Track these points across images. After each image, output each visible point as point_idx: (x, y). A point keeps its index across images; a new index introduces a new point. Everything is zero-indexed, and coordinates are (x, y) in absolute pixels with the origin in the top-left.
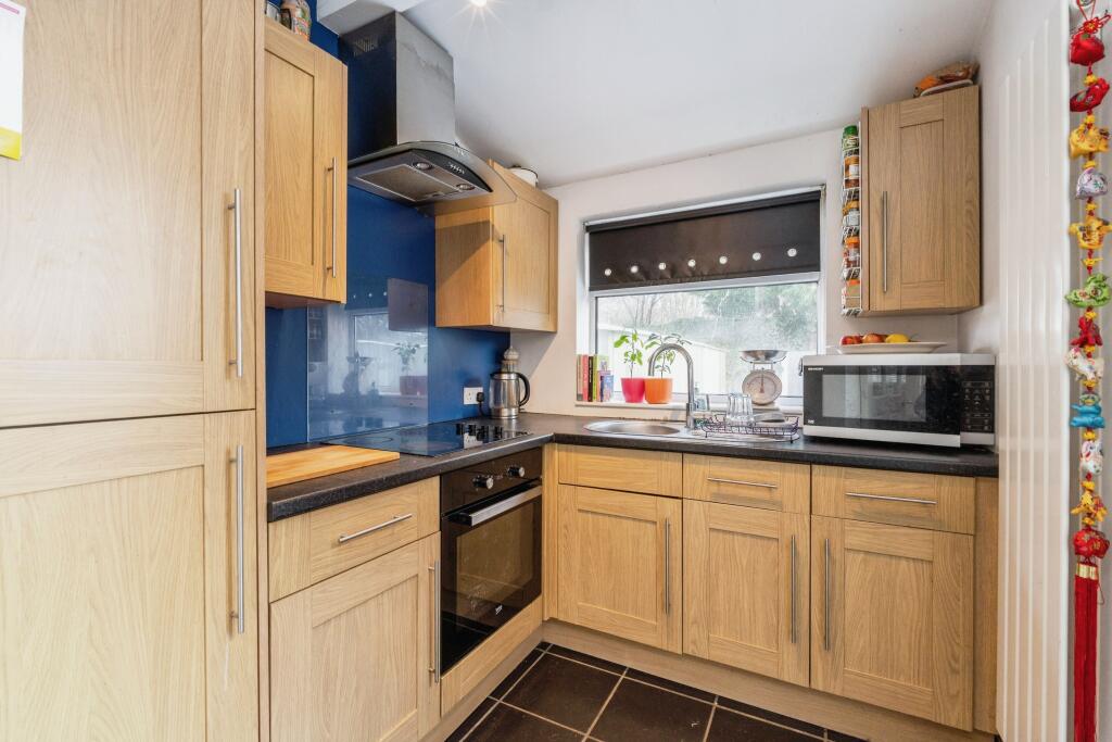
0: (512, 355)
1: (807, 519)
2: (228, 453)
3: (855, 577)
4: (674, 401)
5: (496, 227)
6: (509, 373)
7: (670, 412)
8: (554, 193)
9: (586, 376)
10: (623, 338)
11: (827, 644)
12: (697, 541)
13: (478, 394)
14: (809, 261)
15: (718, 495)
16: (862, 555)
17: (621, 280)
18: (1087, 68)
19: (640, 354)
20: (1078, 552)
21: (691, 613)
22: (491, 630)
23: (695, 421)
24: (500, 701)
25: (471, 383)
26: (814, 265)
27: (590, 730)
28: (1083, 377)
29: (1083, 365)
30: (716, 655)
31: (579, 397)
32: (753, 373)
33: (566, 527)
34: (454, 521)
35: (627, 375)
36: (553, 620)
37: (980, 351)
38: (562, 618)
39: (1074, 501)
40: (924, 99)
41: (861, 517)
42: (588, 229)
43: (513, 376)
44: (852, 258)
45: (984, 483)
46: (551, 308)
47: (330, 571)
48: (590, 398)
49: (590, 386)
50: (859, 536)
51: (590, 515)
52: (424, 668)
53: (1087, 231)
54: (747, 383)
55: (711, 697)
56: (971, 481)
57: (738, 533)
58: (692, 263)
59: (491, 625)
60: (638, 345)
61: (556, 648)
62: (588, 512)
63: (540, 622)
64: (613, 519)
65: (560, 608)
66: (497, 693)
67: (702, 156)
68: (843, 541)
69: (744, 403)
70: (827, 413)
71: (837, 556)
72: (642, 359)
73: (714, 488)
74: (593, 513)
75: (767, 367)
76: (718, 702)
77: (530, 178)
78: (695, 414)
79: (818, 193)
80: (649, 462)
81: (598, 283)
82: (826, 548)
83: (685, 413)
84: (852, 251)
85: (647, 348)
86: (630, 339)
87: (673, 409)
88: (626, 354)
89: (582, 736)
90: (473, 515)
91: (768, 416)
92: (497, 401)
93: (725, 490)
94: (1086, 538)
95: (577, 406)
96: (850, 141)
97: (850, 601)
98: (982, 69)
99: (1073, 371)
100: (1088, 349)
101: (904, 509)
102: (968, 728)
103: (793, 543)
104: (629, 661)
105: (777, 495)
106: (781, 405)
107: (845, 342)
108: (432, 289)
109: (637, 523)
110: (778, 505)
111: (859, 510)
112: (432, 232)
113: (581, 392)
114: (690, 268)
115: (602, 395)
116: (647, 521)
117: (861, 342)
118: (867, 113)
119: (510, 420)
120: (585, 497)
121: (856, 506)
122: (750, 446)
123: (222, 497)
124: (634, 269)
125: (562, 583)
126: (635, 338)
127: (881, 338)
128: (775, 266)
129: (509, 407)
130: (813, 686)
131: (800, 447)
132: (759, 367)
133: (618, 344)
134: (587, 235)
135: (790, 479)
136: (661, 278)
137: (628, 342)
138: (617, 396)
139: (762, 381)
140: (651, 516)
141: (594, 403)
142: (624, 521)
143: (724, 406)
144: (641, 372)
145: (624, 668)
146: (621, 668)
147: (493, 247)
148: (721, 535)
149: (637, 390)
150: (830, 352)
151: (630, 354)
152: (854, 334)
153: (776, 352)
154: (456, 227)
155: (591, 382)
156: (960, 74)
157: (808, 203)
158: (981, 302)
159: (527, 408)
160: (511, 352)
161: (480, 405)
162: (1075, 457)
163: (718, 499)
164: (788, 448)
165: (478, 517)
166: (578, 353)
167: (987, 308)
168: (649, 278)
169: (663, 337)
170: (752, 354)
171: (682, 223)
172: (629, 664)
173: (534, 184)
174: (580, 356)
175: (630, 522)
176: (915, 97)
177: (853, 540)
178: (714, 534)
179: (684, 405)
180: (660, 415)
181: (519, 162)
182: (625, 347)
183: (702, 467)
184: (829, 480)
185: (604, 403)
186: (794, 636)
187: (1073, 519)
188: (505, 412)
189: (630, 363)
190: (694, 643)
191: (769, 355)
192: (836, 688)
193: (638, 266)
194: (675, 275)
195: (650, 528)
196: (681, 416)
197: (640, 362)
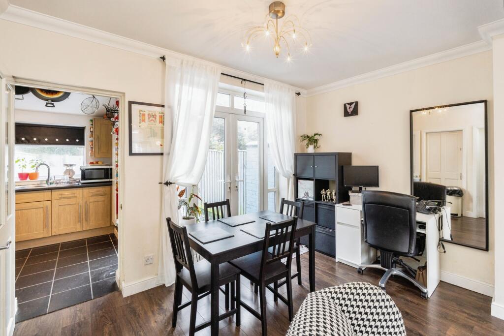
1: (82, 198)
3: (92, 207)
4: (41, 178)
11: (86, 220)
12: (55, 209)
14: (82, 143)
15: (61, 198)
16: (93, 203)
17: (28, 142)
19: (26, 166)
20: (117, 191)
21: (54, 225)
26: (83, 145)
29: (117, 170)
30: (61, 233)
32: (67, 170)
37: (110, 165)
39: (116, 185)
40: (105, 120)
41: (92, 196)
44: (92, 147)
50: (92, 199)
54: (65, 173)
55: (59, 243)
56: (108, 186)
57: (66, 205)
58: (46, 139)
60: (24, 162)
64: (28, 210)
68: (89, 201)
70: (86, 178)
71: (88, 204)
73: (60, 196)
75: (71, 168)
78: (50, 182)
79: (84, 128)
82: (86, 203)
84: (92, 145)
85: (30, 163)
86: (22, 161)
87: (41, 181)
88: (20, 165)
93: (63, 196)
96: (91, 123)
97: (91, 212)
100: (117, 168)
101: (100, 193)
102: (110, 226)
103: (79, 203)
105: (75, 195)
106: (75, 177)
107: (90, 163)
109: (37, 209)
110: (76, 197)
114: (46, 141)
116: (40, 208)
117: (93, 163)
118: (95, 119)
121: (91, 194)
122: (69, 186)
124: (35, 139)
127: (97, 163)
128: (73, 143)
130: (84, 230)
131: (80, 185)
132: (68, 168)
135: (79, 192)
136: (35, 142)
137: (20, 161)
139: (70, 172)
140: (42, 206)
142: (32, 210)
143: (60, 178)
144: (29, 170)
146: (30, 249)
148: (62, 206)
149: (24, 176)
150: (87, 166)
151: (22, 165)
157: (81, 130)
164: (78, 185)
170: (67, 165)
172: (32, 247)
175: (34, 209)
177: (91, 200)
178: (60, 206)
179: (46, 179)
180: (36, 183)
182: (20, 163)
183: (57, 192)
184: (86, 190)
186: (79, 221)
187: (116, 187)
189: (21, 168)
190: (54, 232)
191: (71, 165)
192: (88, 228)
193: (25, 138)
194: (40, 142)
195: (42, 209)
196: (45, 182)
197: (25, 168)
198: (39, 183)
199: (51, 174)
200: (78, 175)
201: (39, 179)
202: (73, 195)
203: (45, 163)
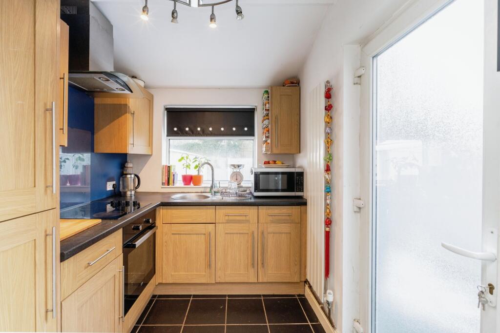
0: (130, 165)
1: (257, 224)
2: (46, 231)
3: (271, 241)
4: (205, 184)
5: (130, 107)
6: (131, 174)
7: (203, 189)
8: (152, 91)
9: (167, 174)
10: (183, 158)
11: (263, 265)
12: (221, 239)
13: (114, 185)
14: (251, 133)
15: (228, 220)
16: (272, 234)
17: (181, 133)
18: (328, 100)
19: (190, 165)
20: (326, 224)
21: (219, 265)
22: (137, 297)
23: (215, 192)
24: (141, 325)
25: (110, 180)
26: (253, 135)
27: (184, 323)
28: (327, 179)
29: (327, 176)
30: (228, 280)
31: (163, 184)
32: (234, 172)
33: (166, 242)
34: (128, 247)
35: (185, 174)
36: (160, 284)
37: (299, 167)
38: (164, 282)
39: (325, 212)
40: (286, 87)
41: (272, 222)
42: (167, 109)
43: (133, 176)
44: (267, 135)
45: (303, 207)
46: (150, 144)
47: (84, 281)
48: (168, 184)
49: (169, 179)
50: (272, 228)
51: (177, 235)
52: (117, 317)
53: (328, 141)
54: (232, 177)
55: (225, 296)
56: (299, 207)
57: (235, 233)
58: (211, 129)
59: (137, 294)
60: (188, 161)
61: (160, 296)
62: (176, 234)
63: (155, 286)
64: (188, 235)
65: (163, 278)
66: (139, 322)
67: (216, 88)
68: (267, 231)
69: (234, 185)
70: (261, 188)
71: (266, 236)
72: (190, 167)
73: (227, 218)
74: (178, 234)
75: (238, 170)
76: (228, 297)
77: (142, 84)
78: (215, 189)
79: (254, 109)
80: (202, 210)
81: (171, 133)
82: (262, 233)
83: (209, 189)
84: (267, 133)
85: (193, 162)
86: (185, 159)
87: (205, 188)
88: (183, 165)
89: (182, 326)
90: (136, 243)
91: (242, 189)
92: (124, 188)
93: (231, 218)
94: (328, 220)
95: (162, 188)
96: (266, 96)
97: (269, 251)
98: (301, 82)
99: (325, 177)
100: (328, 172)
101: (284, 218)
102: (299, 281)
103: (253, 233)
104: (193, 292)
105: (248, 218)
106: (243, 184)
107: (265, 163)
108: (93, 134)
109: (197, 235)
110: (248, 221)
111: (272, 219)
112: (93, 105)
113: (164, 182)
114: (210, 131)
115: (174, 183)
116: (201, 234)
117: (269, 163)
118: (271, 87)
119: (131, 196)
120: (175, 228)
121: (271, 218)
122: (237, 201)
123: (43, 253)
124: (187, 129)
125: (164, 266)
126: (187, 158)
127: (275, 162)
128: (240, 133)
129: (131, 191)
130: (259, 281)
131: (253, 200)
132: (235, 170)
133: (180, 160)
134: (166, 112)
135: (251, 211)
136: (198, 134)
137: (184, 159)
138: (179, 183)
139: (237, 177)
140: (203, 232)
141: (170, 186)
142: (192, 235)
143: (226, 185)
144: (193, 172)
145: (191, 295)
146: (190, 296)
147: (129, 116)
148: (229, 235)
149: (188, 180)
151: (185, 165)
152: (267, 160)
153: (241, 165)
154: (108, 104)
155: (168, 177)
156: (295, 82)
157: (251, 112)
158: (300, 152)
159: (139, 190)
160: (129, 164)
161: (114, 190)
162: (326, 200)
163: (228, 222)
164: (250, 201)
165: (138, 243)
166: (162, 164)
167: (301, 154)
168: (193, 133)
169: (200, 158)
170: (234, 166)
171: (207, 113)
172: (192, 294)
173: (143, 86)
174: (163, 166)
175: (195, 235)
176: (283, 86)
177: (270, 230)
178: (227, 235)
179: (210, 185)
180: (199, 190)
181: (135, 75)
182: (183, 162)
183: (223, 211)
184: (263, 210)
185: (175, 186)
186: (253, 265)
187: (325, 216)
188: (129, 193)
189: (185, 169)
190: (219, 277)
191: (239, 166)
192: (265, 281)
193: (189, 128)
194: (204, 133)
195: (203, 236)
196: (208, 190)
197: (190, 168)
198: (203, 190)
199: (216, 178)
200: (249, 181)
201: (203, 185)
202: (244, 218)
203: (209, 162)
